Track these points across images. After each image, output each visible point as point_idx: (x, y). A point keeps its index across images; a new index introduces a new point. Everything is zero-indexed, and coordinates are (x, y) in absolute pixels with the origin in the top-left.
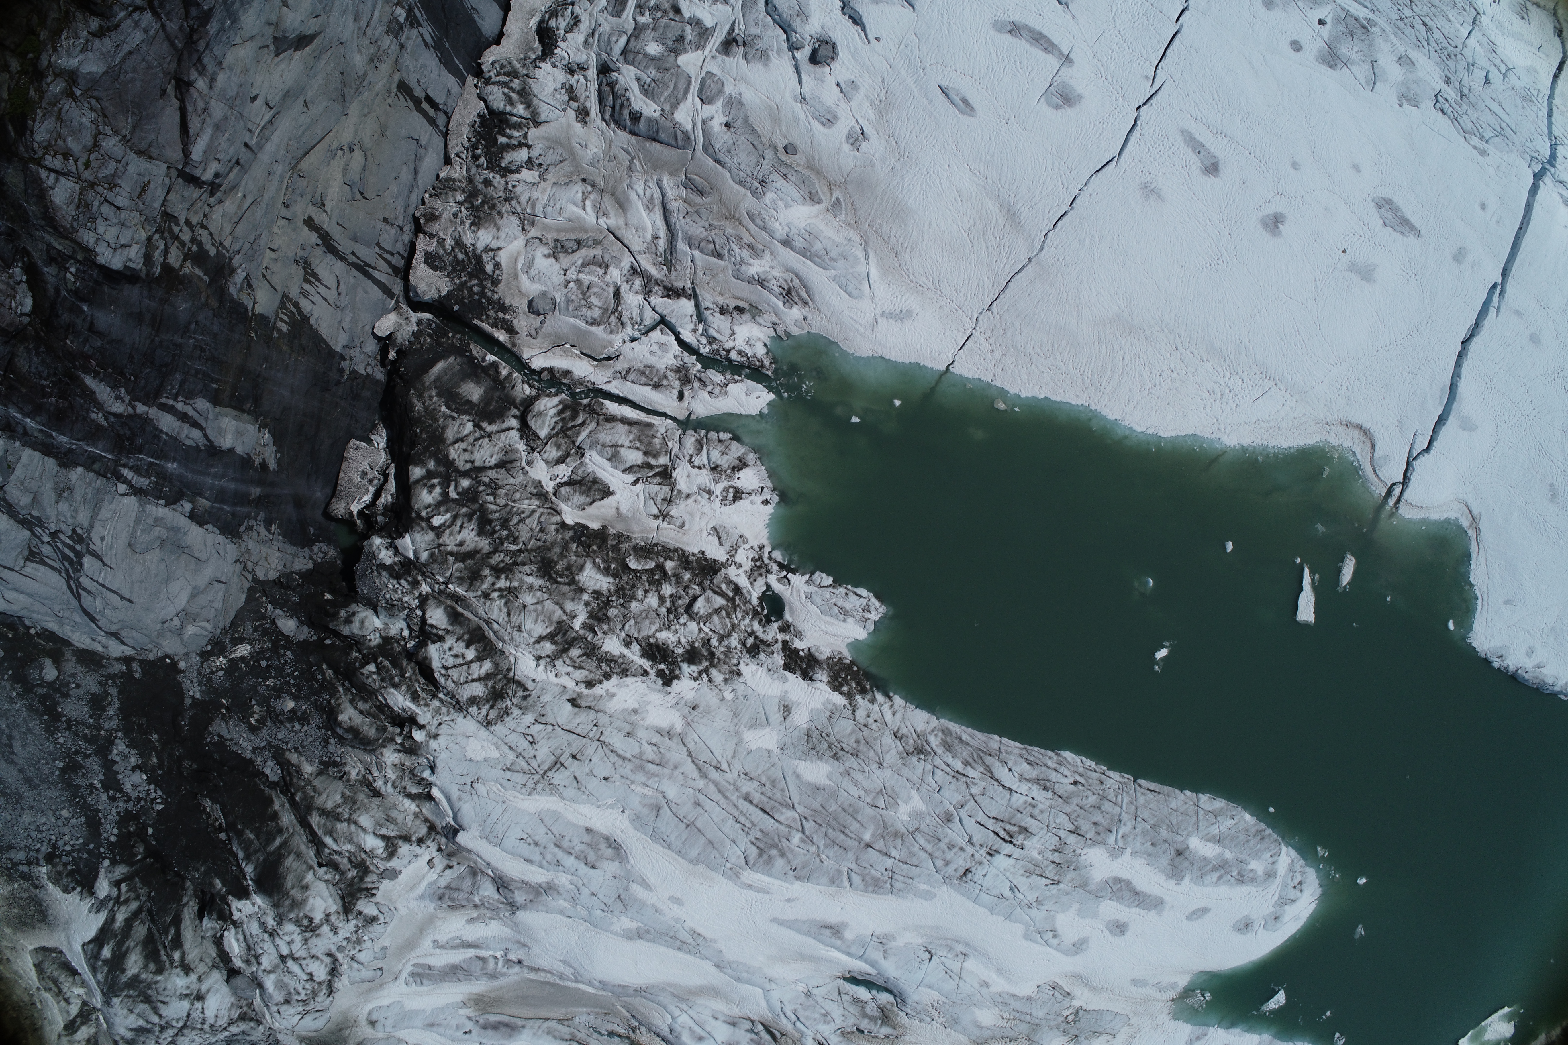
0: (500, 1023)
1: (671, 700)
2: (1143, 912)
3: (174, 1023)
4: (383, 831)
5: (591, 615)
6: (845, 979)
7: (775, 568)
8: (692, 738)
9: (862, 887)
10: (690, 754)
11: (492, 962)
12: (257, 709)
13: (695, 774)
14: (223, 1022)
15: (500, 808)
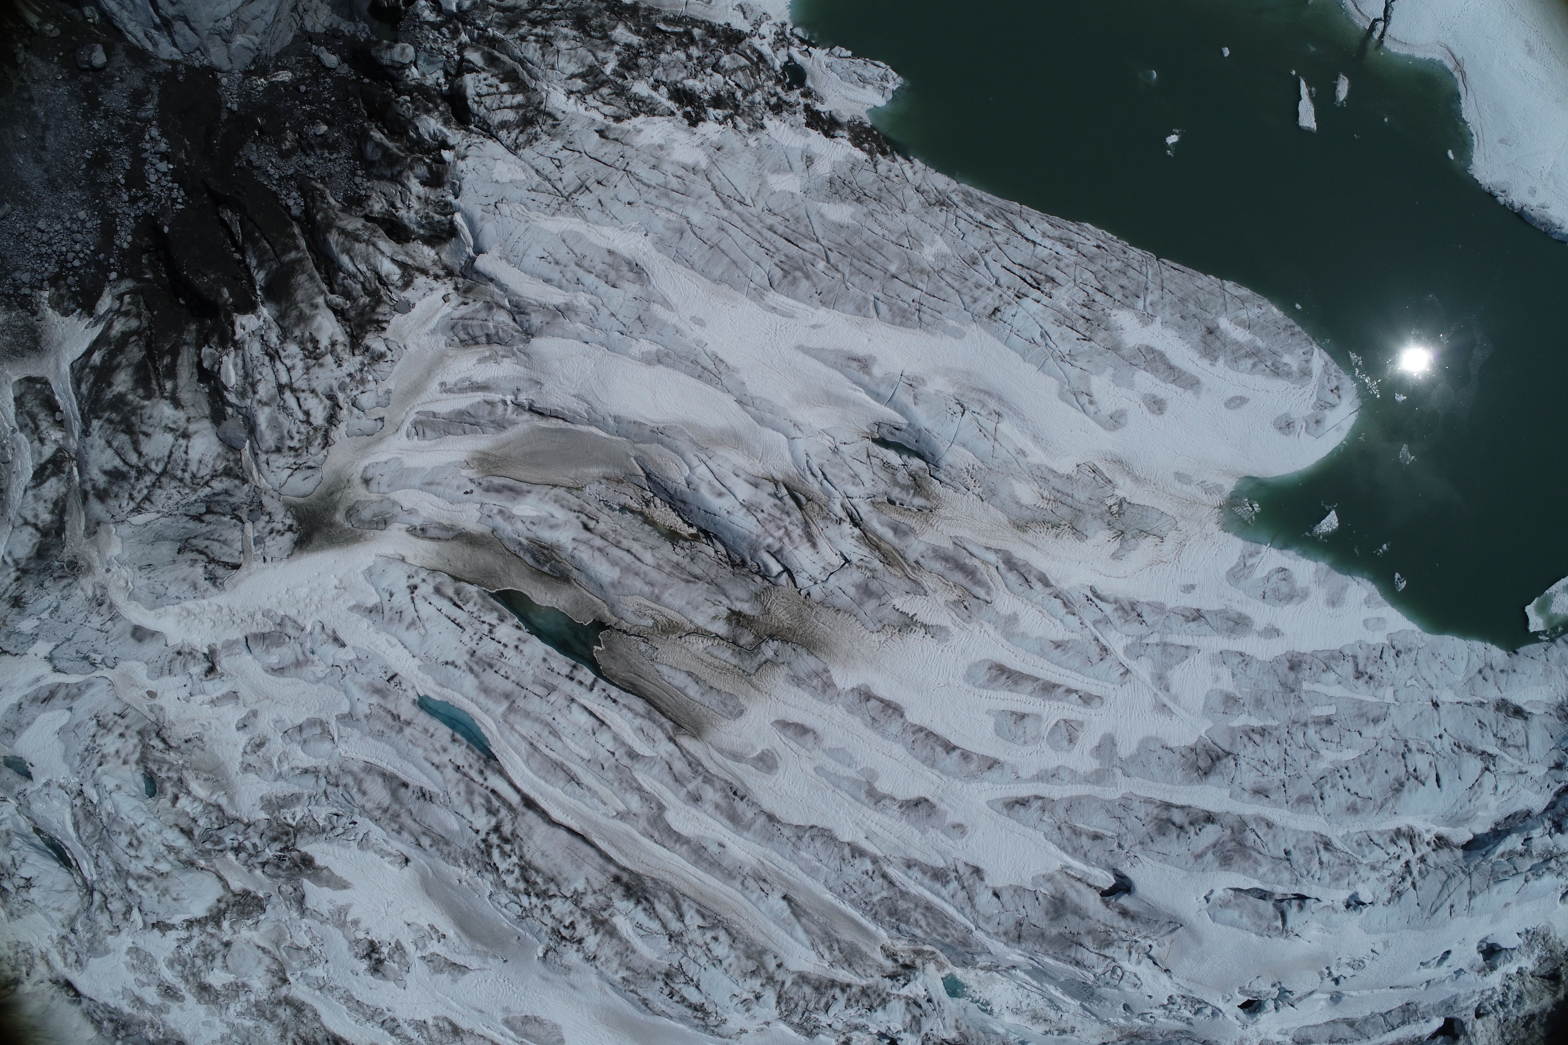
0: (504, 486)
1: (697, 140)
2: (1180, 390)
3: (153, 466)
4: (400, 258)
5: (622, 64)
6: (874, 441)
7: (797, 42)
8: (715, 175)
9: (889, 317)
10: (714, 188)
11: (500, 408)
12: (290, 135)
13: (719, 205)
14: (205, 472)
15: (522, 227)
